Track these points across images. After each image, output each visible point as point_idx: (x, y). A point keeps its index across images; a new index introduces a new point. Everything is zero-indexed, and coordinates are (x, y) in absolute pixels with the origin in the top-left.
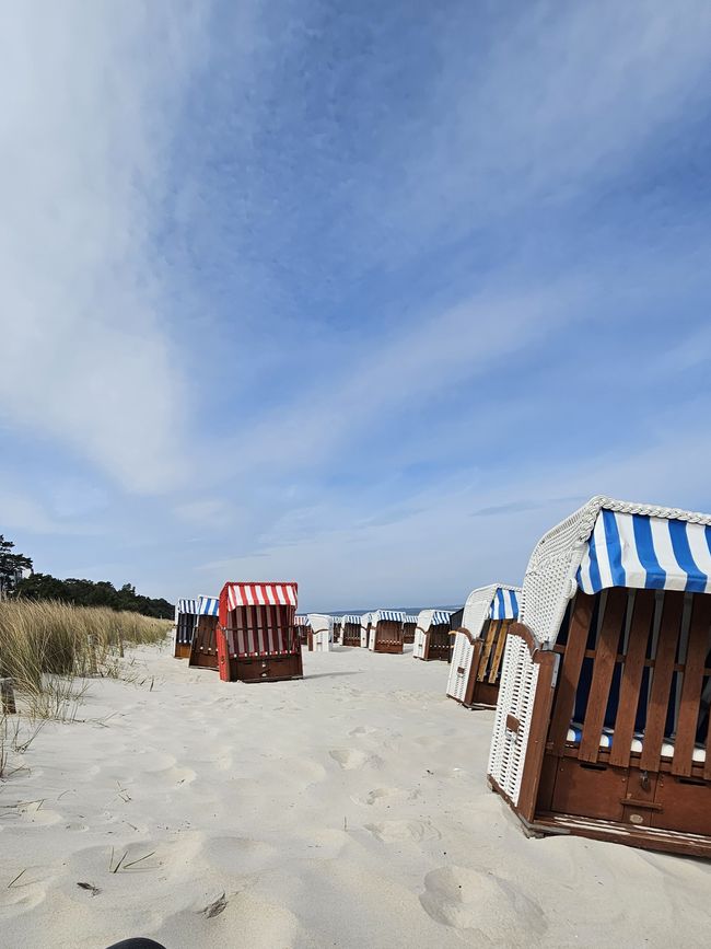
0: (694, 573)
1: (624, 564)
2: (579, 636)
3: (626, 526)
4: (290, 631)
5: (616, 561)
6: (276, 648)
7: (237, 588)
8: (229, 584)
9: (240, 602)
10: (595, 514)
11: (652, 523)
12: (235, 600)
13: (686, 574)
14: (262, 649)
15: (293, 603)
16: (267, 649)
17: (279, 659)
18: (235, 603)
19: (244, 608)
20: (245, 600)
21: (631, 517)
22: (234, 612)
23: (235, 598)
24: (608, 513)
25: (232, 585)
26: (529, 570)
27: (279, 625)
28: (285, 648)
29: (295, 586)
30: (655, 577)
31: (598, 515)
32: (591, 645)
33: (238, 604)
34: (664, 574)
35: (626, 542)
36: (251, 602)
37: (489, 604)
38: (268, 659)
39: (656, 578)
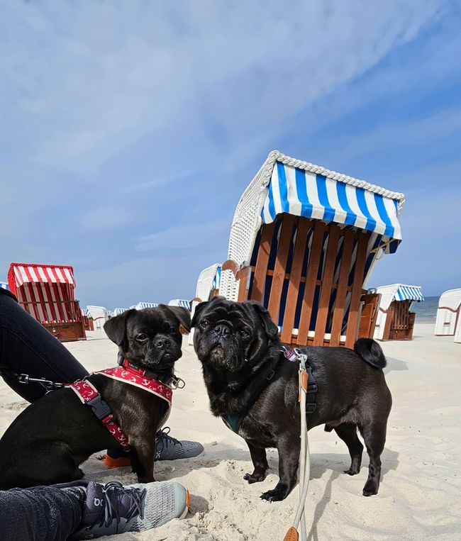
0: (328, 207)
1: (289, 199)
2: (263, 259)
3: (291, 174)
4: (72, 305)
5: (284, 196)
6: (62, 318)
7: (21, 268)
8: (13, 265)
9: (26, 280)
10: (272, 164)
11: (307, 175)
12: (22, 277)
13: (324, 207)
14: (50, 318)
15: (71, 282)
16: (54, 318)
17: (66, 327)
18: (22, 280)
19: (30, 284)
20: (30, 278)
21: (294, 170)
22: (22, 287)
23: (21, 276)
24: (280, 163)
25: (17, 265)
26: (234, 223)
27: (62, 300)
28: (69, 318)
29: (71, 269)
30: (306, 208)
31: (274, 165)
32: (271, 266)
33: (25, 281)
34: (312, 206)
35: (290, 185)
36: (36, 280)
37: (213, 278)
38: (56, 327)
39: (307, 210)
